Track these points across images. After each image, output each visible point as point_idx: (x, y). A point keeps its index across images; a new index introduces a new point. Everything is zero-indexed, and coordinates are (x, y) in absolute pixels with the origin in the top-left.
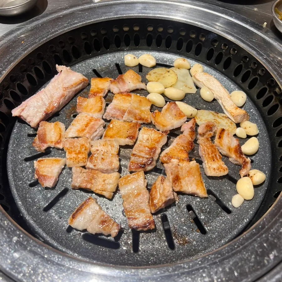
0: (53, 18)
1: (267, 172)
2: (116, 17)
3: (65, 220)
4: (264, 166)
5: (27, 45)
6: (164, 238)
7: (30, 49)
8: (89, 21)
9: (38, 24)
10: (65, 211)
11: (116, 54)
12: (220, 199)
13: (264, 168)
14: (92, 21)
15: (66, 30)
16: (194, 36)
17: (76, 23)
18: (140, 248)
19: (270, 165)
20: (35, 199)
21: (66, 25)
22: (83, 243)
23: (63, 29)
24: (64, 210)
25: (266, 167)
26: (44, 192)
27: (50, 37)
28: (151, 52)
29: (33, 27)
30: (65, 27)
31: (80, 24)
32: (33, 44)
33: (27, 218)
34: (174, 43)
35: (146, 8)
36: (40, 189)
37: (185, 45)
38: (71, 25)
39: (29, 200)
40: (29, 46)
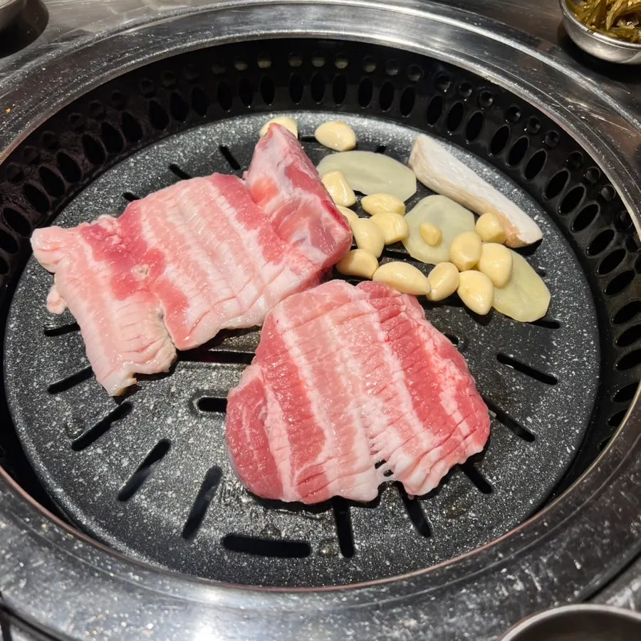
0: (73, 50)
1: (592, 343)
2: (220, 41)
3: (175, 514)
4: (584, 331)
5: (20, 116)
6: (406, 516)
7: (28, 125)
8: (158, 53)
9: (39, 68)
10: (170, 493)
11: (218, 125)
12: (507, 412)
13: (586, 335)
14: (164, 53)
15: (109, 75)
16: (395, 72)
17: (130, 59)
18: (357, 547)
19: (595, 326)
20: (94, 476)
21: (105, 64)
22: (226, 557)
23: (101, 73)
24: (167, 491)
25: (588, 332)
26: (112, 457)
27: (72, 96)
28: (295, 115)
29: (27, 75)
30: (105, 69)
31: (139, 60)
32: (35, 113)
33: (84, 523)
34: (352, 91)
35: (284, 16)
36: (99, 451)
37: (376, 93)
38: (117, 64)
39: (80, 480)
40: (26, 120)
